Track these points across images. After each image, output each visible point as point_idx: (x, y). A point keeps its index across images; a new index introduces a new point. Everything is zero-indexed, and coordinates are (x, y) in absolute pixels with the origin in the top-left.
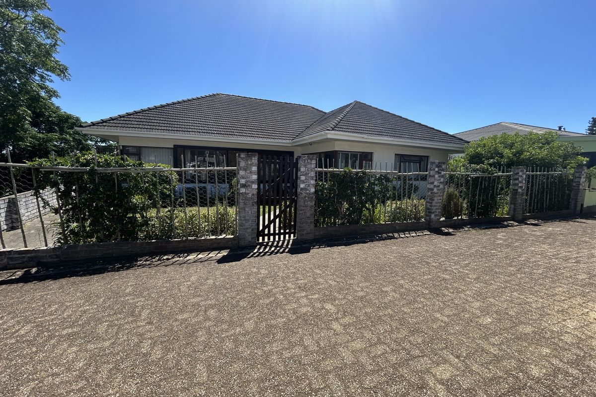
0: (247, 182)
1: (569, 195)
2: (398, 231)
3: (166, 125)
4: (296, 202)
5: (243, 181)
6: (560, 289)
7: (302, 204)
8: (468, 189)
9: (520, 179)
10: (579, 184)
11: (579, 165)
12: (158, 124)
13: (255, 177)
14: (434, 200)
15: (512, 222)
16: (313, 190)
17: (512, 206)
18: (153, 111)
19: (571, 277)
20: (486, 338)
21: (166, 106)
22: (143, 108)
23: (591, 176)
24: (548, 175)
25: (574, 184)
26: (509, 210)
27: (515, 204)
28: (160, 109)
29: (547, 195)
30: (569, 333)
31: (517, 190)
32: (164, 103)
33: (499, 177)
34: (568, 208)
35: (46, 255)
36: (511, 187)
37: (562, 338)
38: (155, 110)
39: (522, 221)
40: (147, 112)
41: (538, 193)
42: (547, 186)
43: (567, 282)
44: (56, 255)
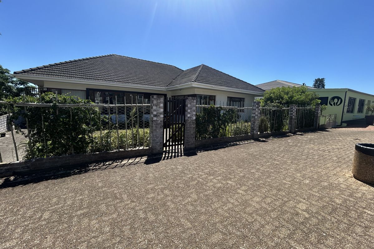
0: (157, 113)
1: (313, 119)
2: (238, 141)
3: (81, 74)
4: (184, 125)
5: (155, 113)
6: (329, 165)
7: (189, 126)
8: (270, 117)
9: (293, 111)
10: (318, 113)
11: (317, 104)
12: (75, 74)
13: (162, 110)
14: (255, 123)
15: (290, 134)
16: (194, 118)
17: (290, 125)
18: (69, 64)
19: (330, 159)
20: (311, 189)
21: (78, 61)
22: (62, 61)
23: (322, 110)
24: (304, 109)
25: (316, 114)
26: (289, 128)
27: (291, 124)
28: (74, 62)
29: (304, 119)
30: (342, 184)
31: (292, 117)
32: (77, 59)
33: (284, 110)
34: (313, 126)
35: (19, 167)
36: (289, 115)
37: (341, 186)
38: (71, 64)
39: (295, 133)
40: (65, 64)
41: (301, 118)
42: (304, 115)
43: (330, 162)
44: (27, 166)
